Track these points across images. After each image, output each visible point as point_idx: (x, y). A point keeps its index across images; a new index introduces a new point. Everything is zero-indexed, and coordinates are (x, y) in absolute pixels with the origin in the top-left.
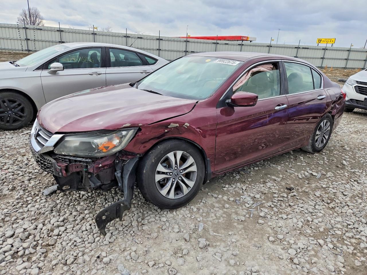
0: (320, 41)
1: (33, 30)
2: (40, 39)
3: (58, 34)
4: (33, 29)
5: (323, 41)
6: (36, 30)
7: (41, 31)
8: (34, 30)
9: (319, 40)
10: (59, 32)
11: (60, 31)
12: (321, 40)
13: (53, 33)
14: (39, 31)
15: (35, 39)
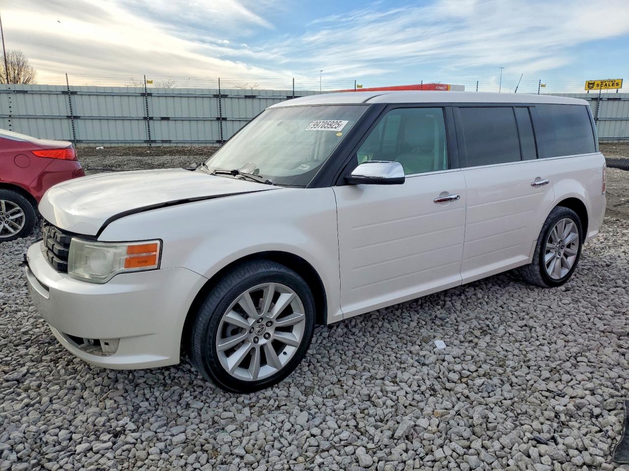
0: (591, 86)
1: (6, 95)
2: (23, 112)
3: (63, 99)
4: (7, 93)
5: (598, 85)
6: (14, 95)
7: (26, 95)
8: (10, 95)
9: (589, 84)
10: (67, 96)
11: (69, 93)
12: (594, 84)
13: (54, 97)
14: (20, 97)
15: (12, 113)
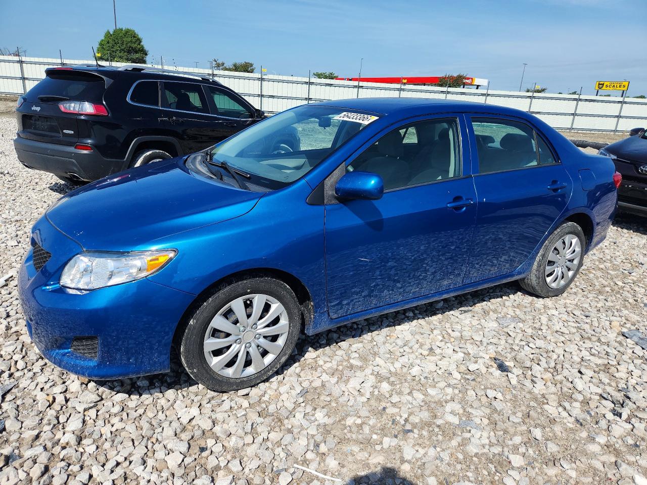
0: (601, 86)
5: (607, 86)
9: (599, 84)
12: (603, 84)
